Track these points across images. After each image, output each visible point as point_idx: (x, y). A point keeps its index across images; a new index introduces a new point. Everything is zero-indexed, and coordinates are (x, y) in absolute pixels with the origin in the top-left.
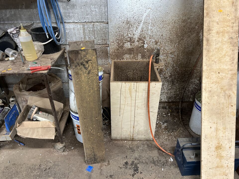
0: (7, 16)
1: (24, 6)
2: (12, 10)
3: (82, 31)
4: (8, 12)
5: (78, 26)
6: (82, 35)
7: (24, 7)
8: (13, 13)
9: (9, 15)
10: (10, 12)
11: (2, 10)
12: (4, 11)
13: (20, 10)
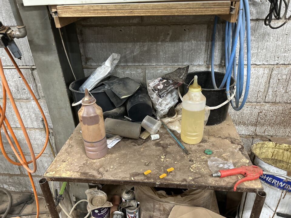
0: (135, 54)
1: (169, 37)
2: (145, 43)
3: (263, 81)
4: (137, 47)
5: (258, 72)
6: (261, 87)
7: (168, 39)
8: (146, 49)
9: (138, 52)
10: (140, 47)
11: (127, 44)
12: (131, 46)
13: (160, 43)
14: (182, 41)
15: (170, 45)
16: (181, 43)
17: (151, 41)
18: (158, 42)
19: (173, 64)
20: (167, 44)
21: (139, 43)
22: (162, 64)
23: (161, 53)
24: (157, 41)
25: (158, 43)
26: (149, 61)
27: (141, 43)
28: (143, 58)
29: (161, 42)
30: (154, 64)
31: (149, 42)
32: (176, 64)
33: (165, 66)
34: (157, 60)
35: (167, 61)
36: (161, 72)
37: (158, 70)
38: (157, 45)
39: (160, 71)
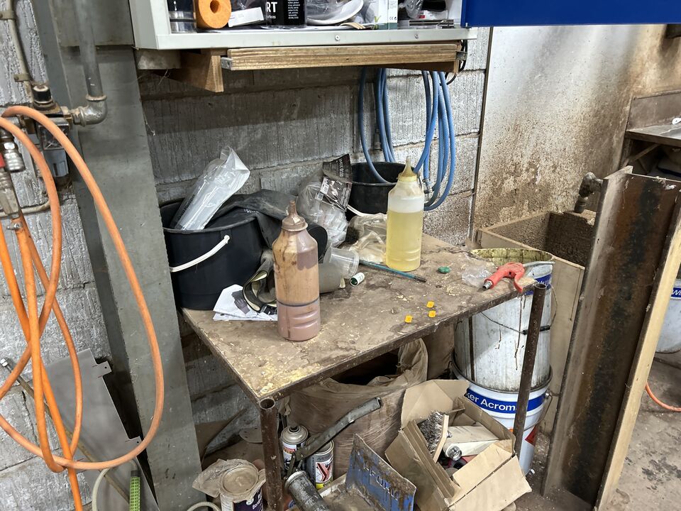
1: (296, 111)
2: (258, 126)
4: (244, 134)
7: (295, 116)
8: (259, 136)
9: (246, 143)
10: (249, 133)
11: (225, 129)
12: (231, 134)
13: (282, 123)
14: (316, 117)
15: (299, 124)
16: (315, 120)
17: (268, 121)
18: (279, 121)
19: (306, 159)
20: (293, 123)
21: (246, 127)
22: (288, 162)
23: (286, 141)
24: (277, 119)
25: (279, 123)
26: (266, 158)
27: (251, 127)
28: (255, 154)
29: (285, 120)
30: (276, 164)
31: (263, 122)
32: (310, 159)
33: (293, 165)
34: (281, 154)
35: (296, 155)
36: (288, 177)
37: (282, 174)
38: (278, 128)
39: (286, 175)
